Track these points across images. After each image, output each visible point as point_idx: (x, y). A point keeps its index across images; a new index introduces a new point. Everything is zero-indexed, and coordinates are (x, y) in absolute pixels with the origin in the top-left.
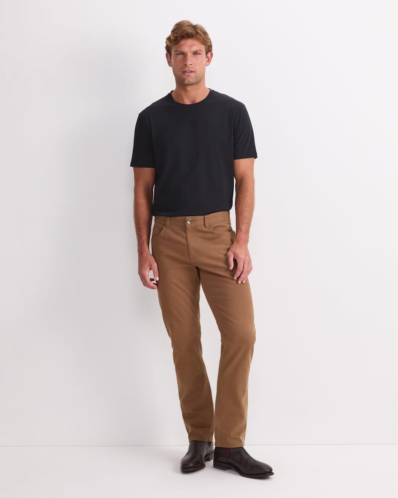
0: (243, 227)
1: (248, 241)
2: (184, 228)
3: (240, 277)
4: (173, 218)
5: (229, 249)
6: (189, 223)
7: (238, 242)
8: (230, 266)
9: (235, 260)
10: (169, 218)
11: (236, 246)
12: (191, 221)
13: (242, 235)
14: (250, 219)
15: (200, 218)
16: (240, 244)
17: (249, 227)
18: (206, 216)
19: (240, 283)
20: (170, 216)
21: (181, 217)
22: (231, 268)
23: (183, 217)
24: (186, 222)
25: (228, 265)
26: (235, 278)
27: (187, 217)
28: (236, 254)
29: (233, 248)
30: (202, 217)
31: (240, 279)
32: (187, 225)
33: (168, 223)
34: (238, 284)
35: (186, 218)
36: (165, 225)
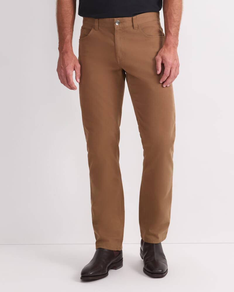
0: (172, 31)
1: (177, 45)
2: (113, 30)
3: (165, 81)
4: (101, 20)
5: (157, 53)
6: (117, 24)
7: (167, 45)
8: (158, 70)
9: (163, 65)
10: (97, 20)
11: (165, 50)
12: (119, 23)
13: (171, 39)
14: (179, 22)
15: (128, 20)
16: (169, 47)
17: (178, 30)
18: (134, 17)
19: (164, 86)
20: (98, 18)
21: (109, 19)
22: (159, 72)
23: (111, 19)
24: (114, 23)
25: (156, 69)
26: (161, 82)
27: (116, 19)
28: (164, 58)
29: (162, 52)
30: (130, 18)
31: (165, 82)
32: (116, 27)
33: (96, 24)
34: (163, 87)
35: (114, 20)
36: (93, 27)
